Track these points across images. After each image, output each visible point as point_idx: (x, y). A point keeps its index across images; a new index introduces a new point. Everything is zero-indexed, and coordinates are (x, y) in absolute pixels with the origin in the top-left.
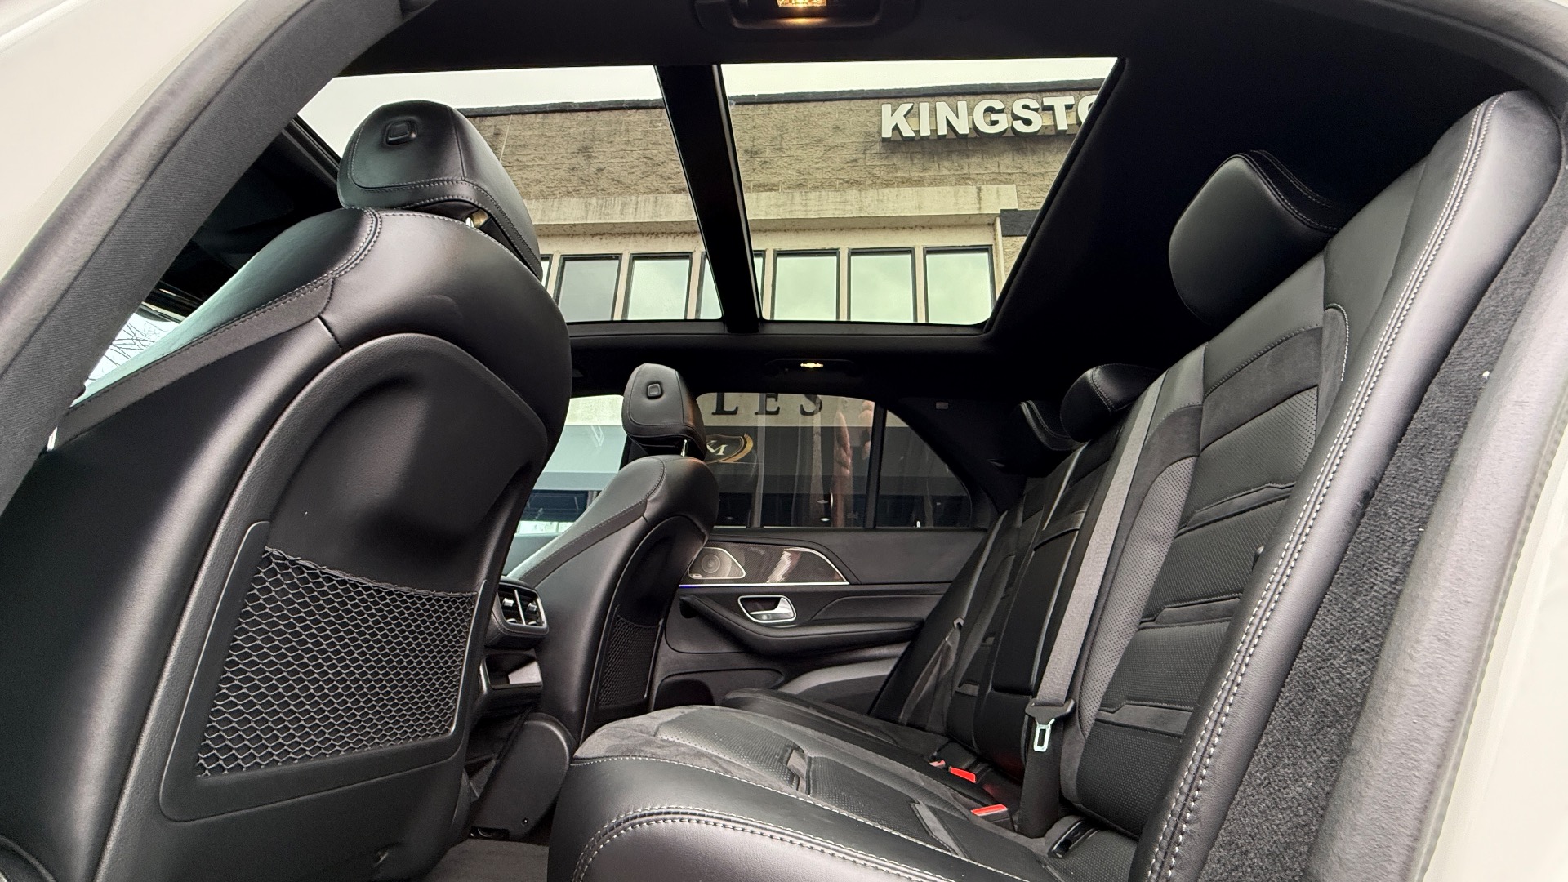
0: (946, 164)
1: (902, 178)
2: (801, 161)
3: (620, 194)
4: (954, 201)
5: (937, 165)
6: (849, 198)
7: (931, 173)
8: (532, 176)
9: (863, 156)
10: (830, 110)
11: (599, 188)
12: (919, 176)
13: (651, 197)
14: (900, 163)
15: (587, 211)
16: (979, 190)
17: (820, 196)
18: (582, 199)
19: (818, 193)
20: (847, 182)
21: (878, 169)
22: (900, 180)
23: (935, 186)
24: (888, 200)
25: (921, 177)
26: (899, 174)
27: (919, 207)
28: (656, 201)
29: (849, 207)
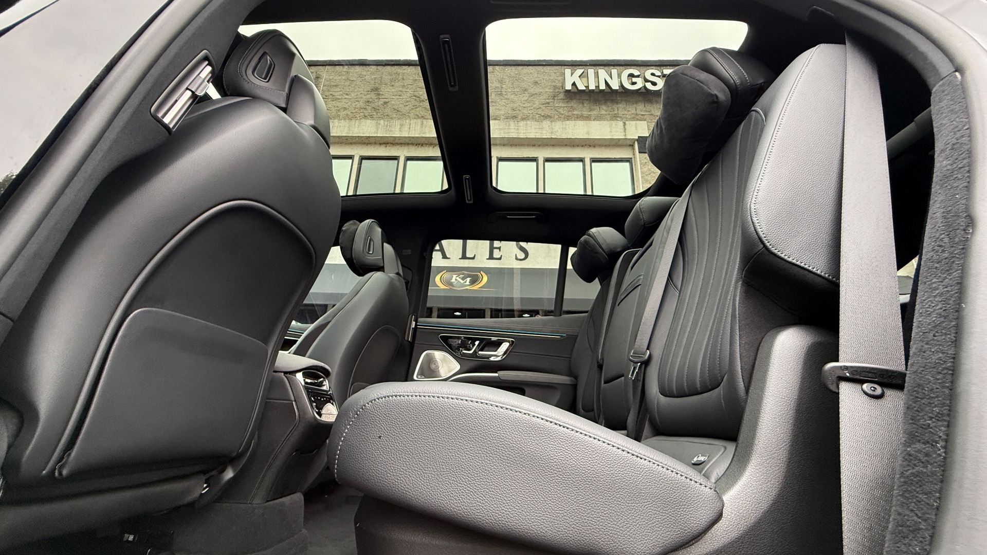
0: (604, 107)
1: (577, 115)
2: (514, 102)
3: (399, 119)
4: (610, 130)
5: (598, 108)
6: (544, 126)
7: (595, 113)
8: (340, 105)
9: (552, 100)
10: (532, 71)
11: (385, 114)
12: (587, 114)
13: (419, 121)
14: (575, 105)
15: (377, 129)
16: (625, 124)
17: (527, 124)
18: (374, 121)
19: (525, 122)
20: (543, 116)
21: (562, 109)
22: (576, 116)
23: (598, 120)
24: (569, 128)
25: (589, 115)
26: (575, 112)
27: (588, 133)
28: (422, 124)
29: (545, 132)
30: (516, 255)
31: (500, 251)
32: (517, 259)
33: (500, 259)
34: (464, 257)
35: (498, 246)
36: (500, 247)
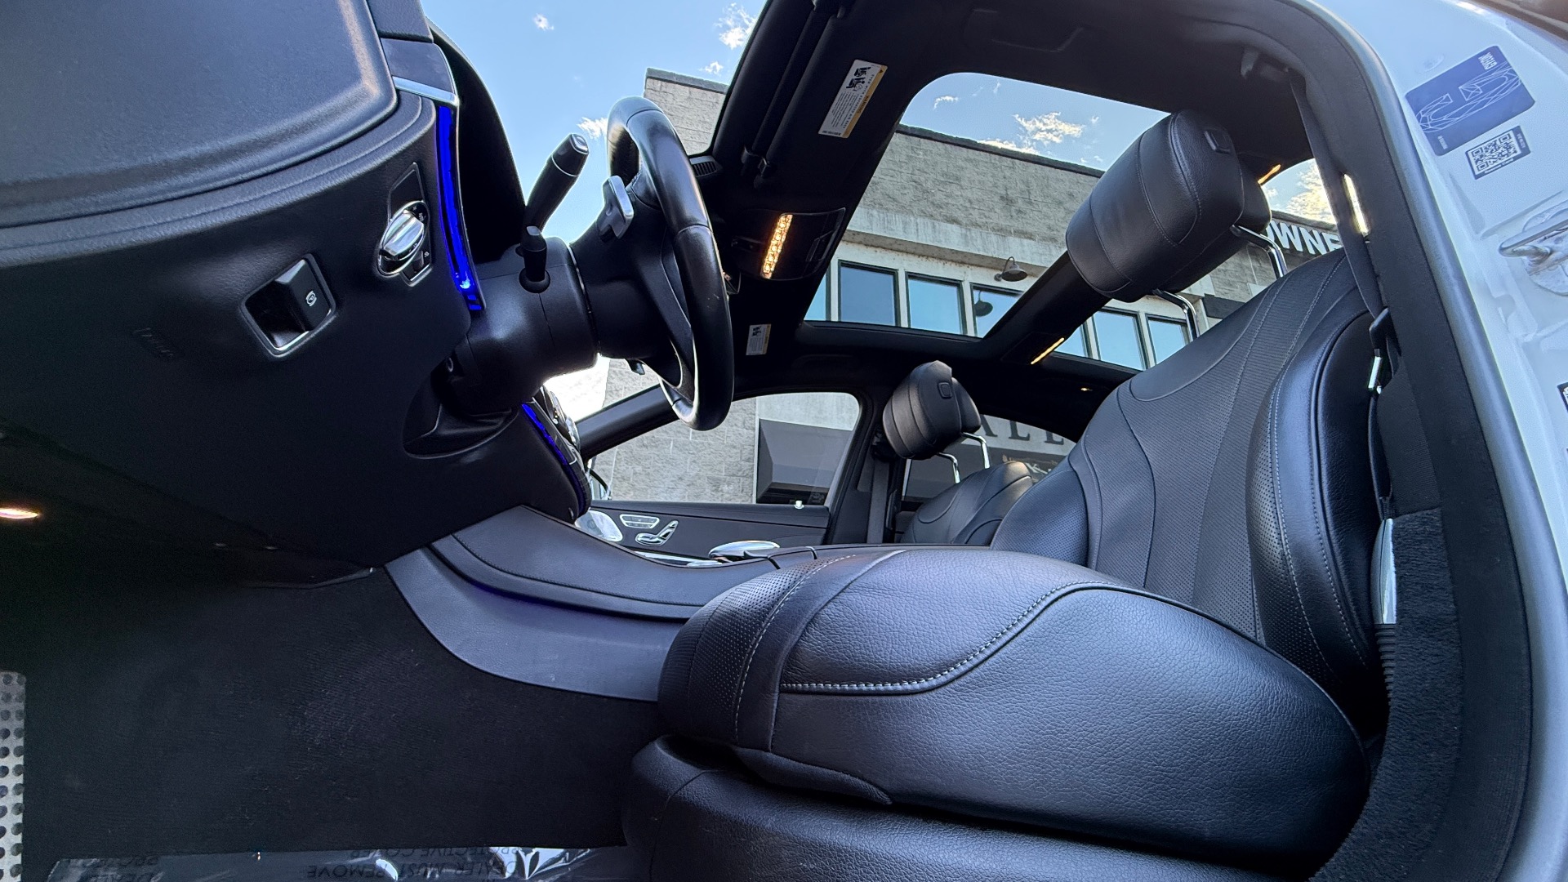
2: (1049, 217)
10: (1062, 177)
13: (928, 221)
28: (934, 227)
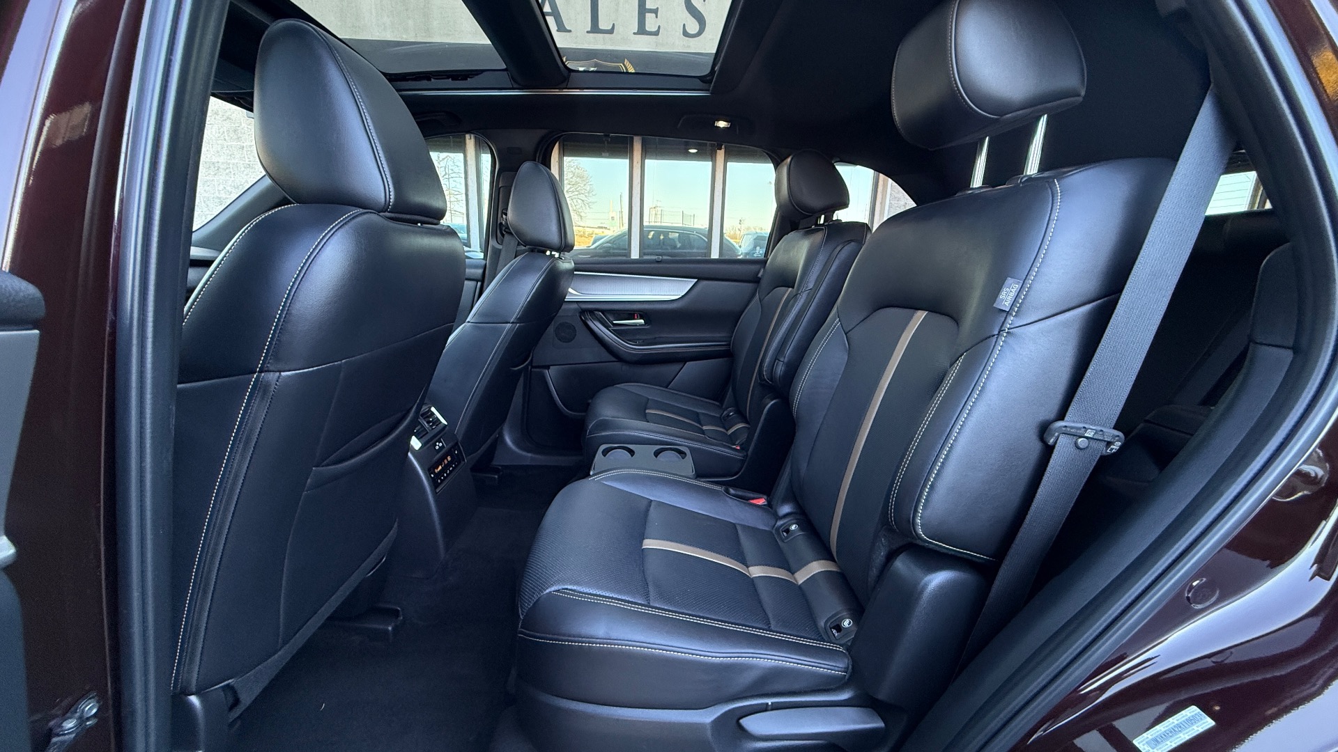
30: (684, 25)
31: (657, 17)
32: (686, 34)
33: (656, 33)
34: (595, 28)
35: (655, 8)
36: (658, 8)
